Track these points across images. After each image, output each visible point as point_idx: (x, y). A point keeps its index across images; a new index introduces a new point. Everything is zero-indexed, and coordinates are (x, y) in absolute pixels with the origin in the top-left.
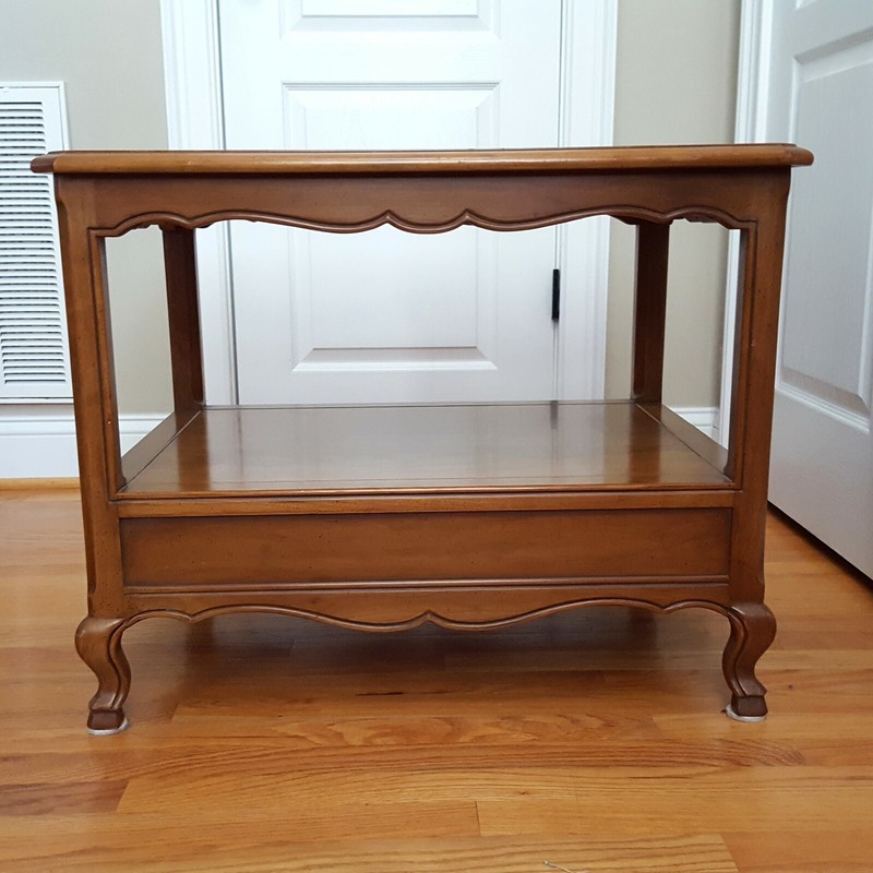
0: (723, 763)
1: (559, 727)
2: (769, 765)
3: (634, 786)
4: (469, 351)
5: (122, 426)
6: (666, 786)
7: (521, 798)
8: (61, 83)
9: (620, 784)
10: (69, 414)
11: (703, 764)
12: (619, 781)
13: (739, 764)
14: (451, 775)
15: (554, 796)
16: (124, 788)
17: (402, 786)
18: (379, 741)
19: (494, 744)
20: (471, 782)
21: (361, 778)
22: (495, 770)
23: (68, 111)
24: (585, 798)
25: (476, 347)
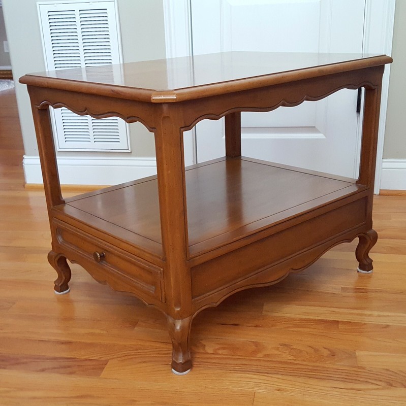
0: (383, 384)
1: (307, 353)
3: (334, 393)
6: (349, 395)
7: (278, 393)
9: (327, 391)
11: (372, 383)
12: (327, 389)
13: (391, 385)
14: (248, 375)
15: (293, 394)
16: (106, 364)
17: (224, 379)
18: (220, 352)
19: (274, 360)
20: (256, 381)
22: (270, 375)
24: (307, 396)
25: (314, 127)
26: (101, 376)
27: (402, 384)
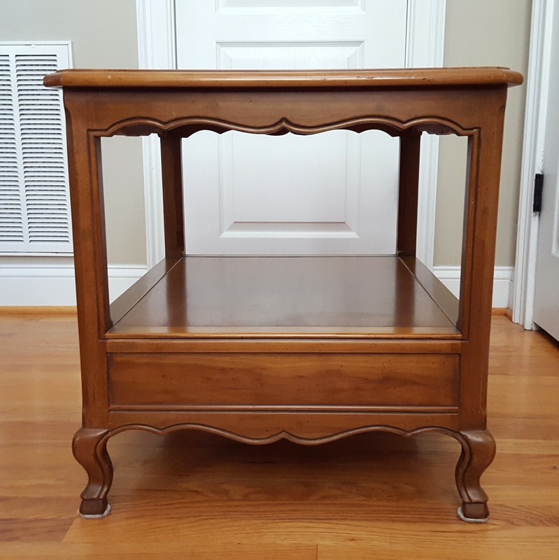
0: (500, 523)
1: (383, 491)
2: (534, 525)
3: (433, 538)
4: (340, 225)
5: (110, 272)
6: (457, 539)
7: (351, 543)
8: (69, 42)
9: (424, 536)
10: (70, 264)
12: (423, 533)
13: (512, 523)
14: (301, 524)
15: (374, 543)
16: (70, 524)
17: (265, 531)
18: (253, 497)
19: (335, 502)
20: (315, 530)
21: (236, 524)
22: (334, 522)
23: (73, 54)
24: (397, 545)
25: (344, 223)
26: (64, 540)
27: (528, 521)
